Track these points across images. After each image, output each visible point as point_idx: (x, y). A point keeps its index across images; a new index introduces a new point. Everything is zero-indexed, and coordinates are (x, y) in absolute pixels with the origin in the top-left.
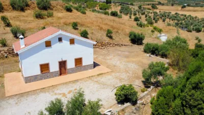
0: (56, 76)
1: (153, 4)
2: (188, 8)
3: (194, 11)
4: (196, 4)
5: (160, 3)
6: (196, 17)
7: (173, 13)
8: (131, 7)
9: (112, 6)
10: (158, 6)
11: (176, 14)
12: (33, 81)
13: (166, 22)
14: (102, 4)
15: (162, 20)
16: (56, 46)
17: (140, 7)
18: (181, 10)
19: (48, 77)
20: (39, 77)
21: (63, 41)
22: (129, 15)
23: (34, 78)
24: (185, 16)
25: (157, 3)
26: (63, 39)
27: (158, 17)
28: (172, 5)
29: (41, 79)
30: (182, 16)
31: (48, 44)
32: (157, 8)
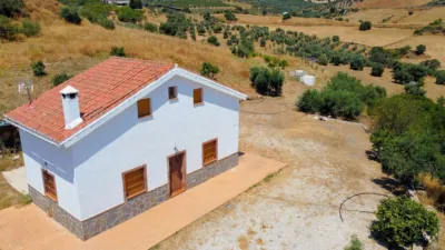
0: (161, 200)
1: (226, 11)
2: (294, 19)
3: (307, 25)
4: (305, 12)
5: (239, 10)
6: (315, 37)
7: (272, 29)
8: (187, 16)
9: (146, 14)
10: (237, 16)
11: (279, 30)
12: (104, 229)
13: (267, 45)
14: (122, 9)
15: (259, 43)
16: (163, 112)
17: (207, 17)
18: (283, 24)
19: (143, 208)
20: (120, 213)
21: (179, 96)
22: (188, 34)
23: (109, 219)
24: (296, 34)
25: (233, 8)
26: (179, 89)
27: (249, 37)
28: (264, 13)
29: (126, 218)
30: (290, 36)
31: (144, 109)
32: (236, 20)
